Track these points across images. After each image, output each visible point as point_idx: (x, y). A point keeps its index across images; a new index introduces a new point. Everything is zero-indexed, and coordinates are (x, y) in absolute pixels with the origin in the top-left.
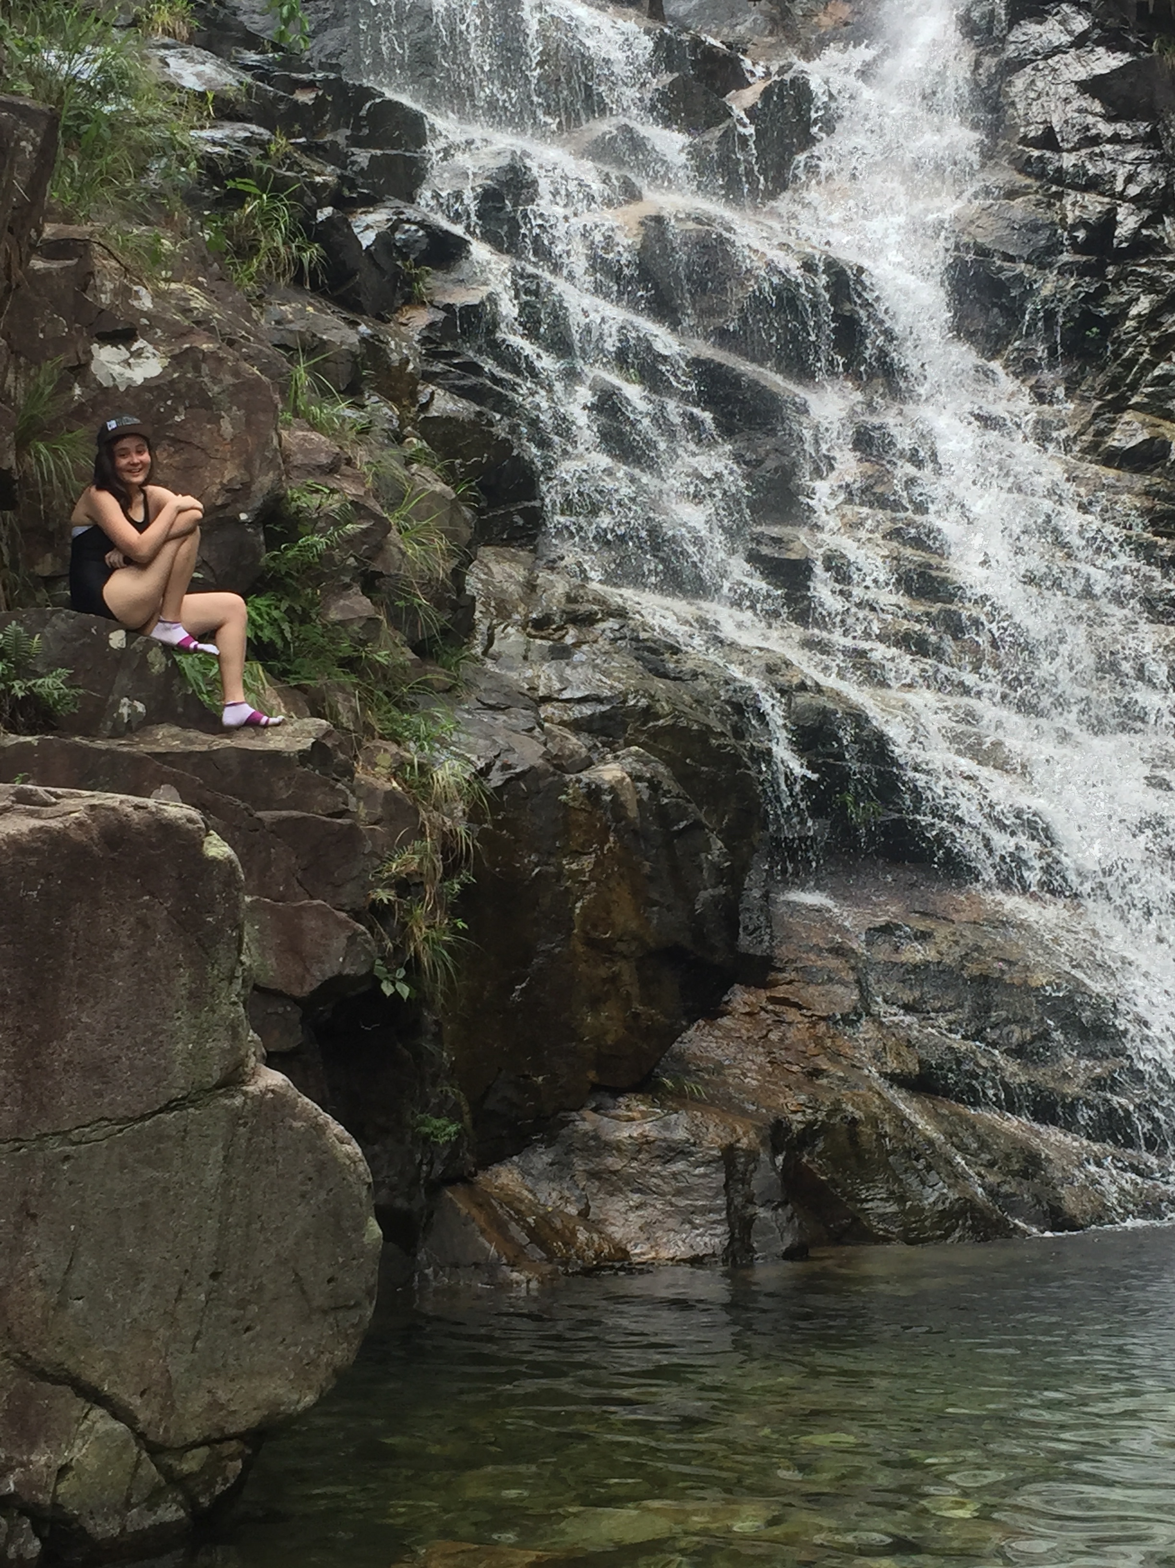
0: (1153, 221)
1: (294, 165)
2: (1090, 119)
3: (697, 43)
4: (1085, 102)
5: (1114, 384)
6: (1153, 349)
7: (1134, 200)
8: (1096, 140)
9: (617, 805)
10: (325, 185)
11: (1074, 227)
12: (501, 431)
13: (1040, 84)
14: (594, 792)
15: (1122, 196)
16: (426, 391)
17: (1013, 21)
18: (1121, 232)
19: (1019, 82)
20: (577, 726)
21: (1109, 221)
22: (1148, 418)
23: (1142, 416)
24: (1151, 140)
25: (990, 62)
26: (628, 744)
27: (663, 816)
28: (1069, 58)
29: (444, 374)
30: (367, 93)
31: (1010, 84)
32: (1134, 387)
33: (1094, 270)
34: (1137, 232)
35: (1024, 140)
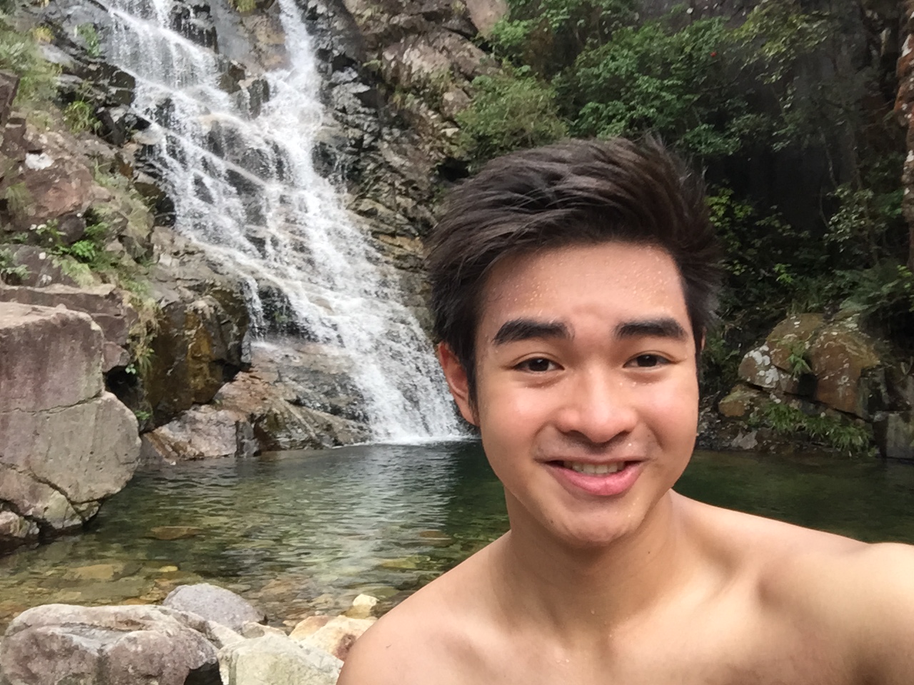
0: (375, 140)
1: (90, 92)
2: (357, 106)
3: (230, 64)
4: (356, 100)
5: (362, 190)
6: (374, 180)
7: (370, 133)
8: (359, 113)
9: (203, 315)
10: (101, 100)
11: (350, 139)
12: (162, 189)
13: (342, 93)
14: (196, 311)
15: (366, 131)
16: (136, 172)
17: (334, 71)
18: (365, 142)
19: (335, 91)
20: (190, 288)
21: (362, 139)
22: (372, 202)
23: (370, 201)
24: (375, 115)
25: (326, 83)
26: (206, 294)
27: (218, 318)
28: (351, 85)
29: (142, 167)
30: (115, 68)
31: (333, 91)
32: (368, 191)
33: (357, 154)
34: (370, 143)
35: (336, 109)
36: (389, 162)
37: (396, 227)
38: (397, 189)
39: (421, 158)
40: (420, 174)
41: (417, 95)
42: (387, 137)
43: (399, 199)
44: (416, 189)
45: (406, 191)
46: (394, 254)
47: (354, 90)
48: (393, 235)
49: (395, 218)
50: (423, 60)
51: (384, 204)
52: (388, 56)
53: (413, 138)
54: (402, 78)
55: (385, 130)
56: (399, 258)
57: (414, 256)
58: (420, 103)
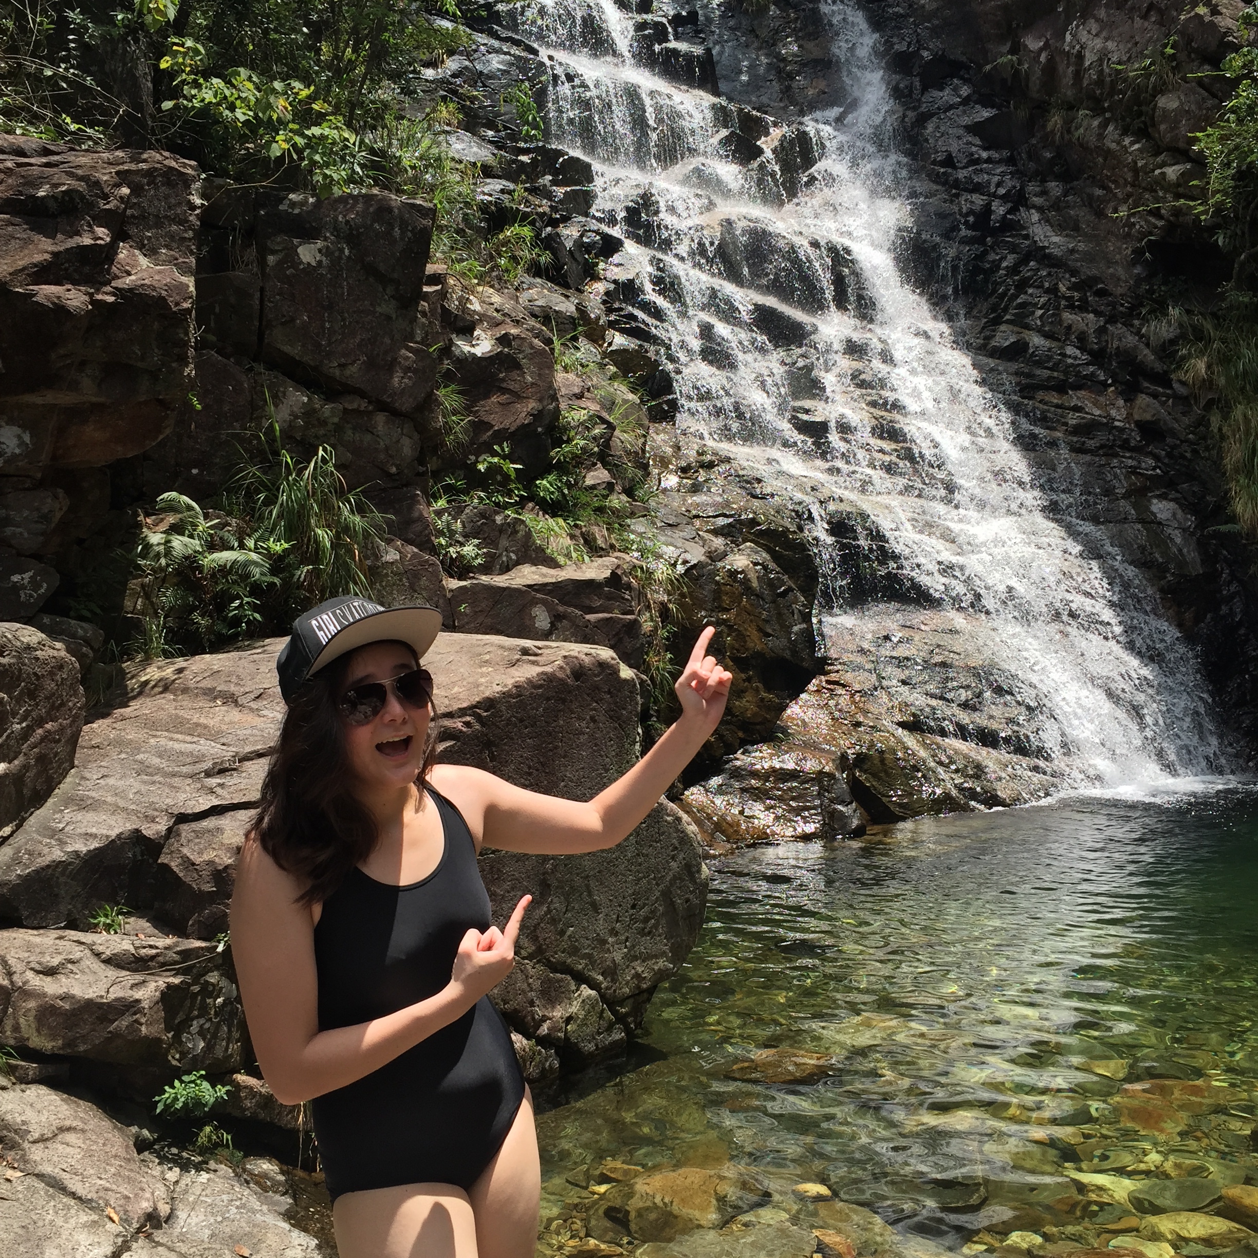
0: (1013, 210)
1: (527, 202)
2: (974, 149)
3: (741, 111)
4: (971, 138)
5: (994, 309)
6: (1016, 287)
7: (1003, 197)
8: (977, 161)
9: (746, 581)
10: (544, 214)
11: (967, 214)
12: (651, 355)
13: (942, 129)
14: (733, 574)
15: (995, 195)
16: (609, 333)
17: (924, 89)
18: (995, 217)
19: (930, 127)
20: (716, 532)
21: (987, 210)
22: (1016, 329)
23: (1011, 327)
24: (1011, 161)
25: (911, 114)
26: (744, 541)
27: (773, 585)
28: (959, 111)
29: (617, 322)
30: (560, 153)
31: (925, 128)
32: (1005, 310)
33: (981, 241)
34: (1004, 216)
35: (934, 162)
36: (1044, 248)
37: (1066, 373)
38: (1064, 297)
39: (1109, 232)
40: (1110, 263)
41: (1097, 110)
42: (1037, 200)
43: (1068, 317)
44: (1101, 293)
45: (1083, 300)
46: (1066, 424)
47: (966, 120)
48: (1061, 388)
49: (1064, 355)
50: (1107, 39)
51: (1040, 331)
52: (1033, 44)
53: (1091, 197)
54: (1064, 81)
55: (1032, 187)
56: (1077, 430)
57: (1106, 424)
58: (1104, 125)
